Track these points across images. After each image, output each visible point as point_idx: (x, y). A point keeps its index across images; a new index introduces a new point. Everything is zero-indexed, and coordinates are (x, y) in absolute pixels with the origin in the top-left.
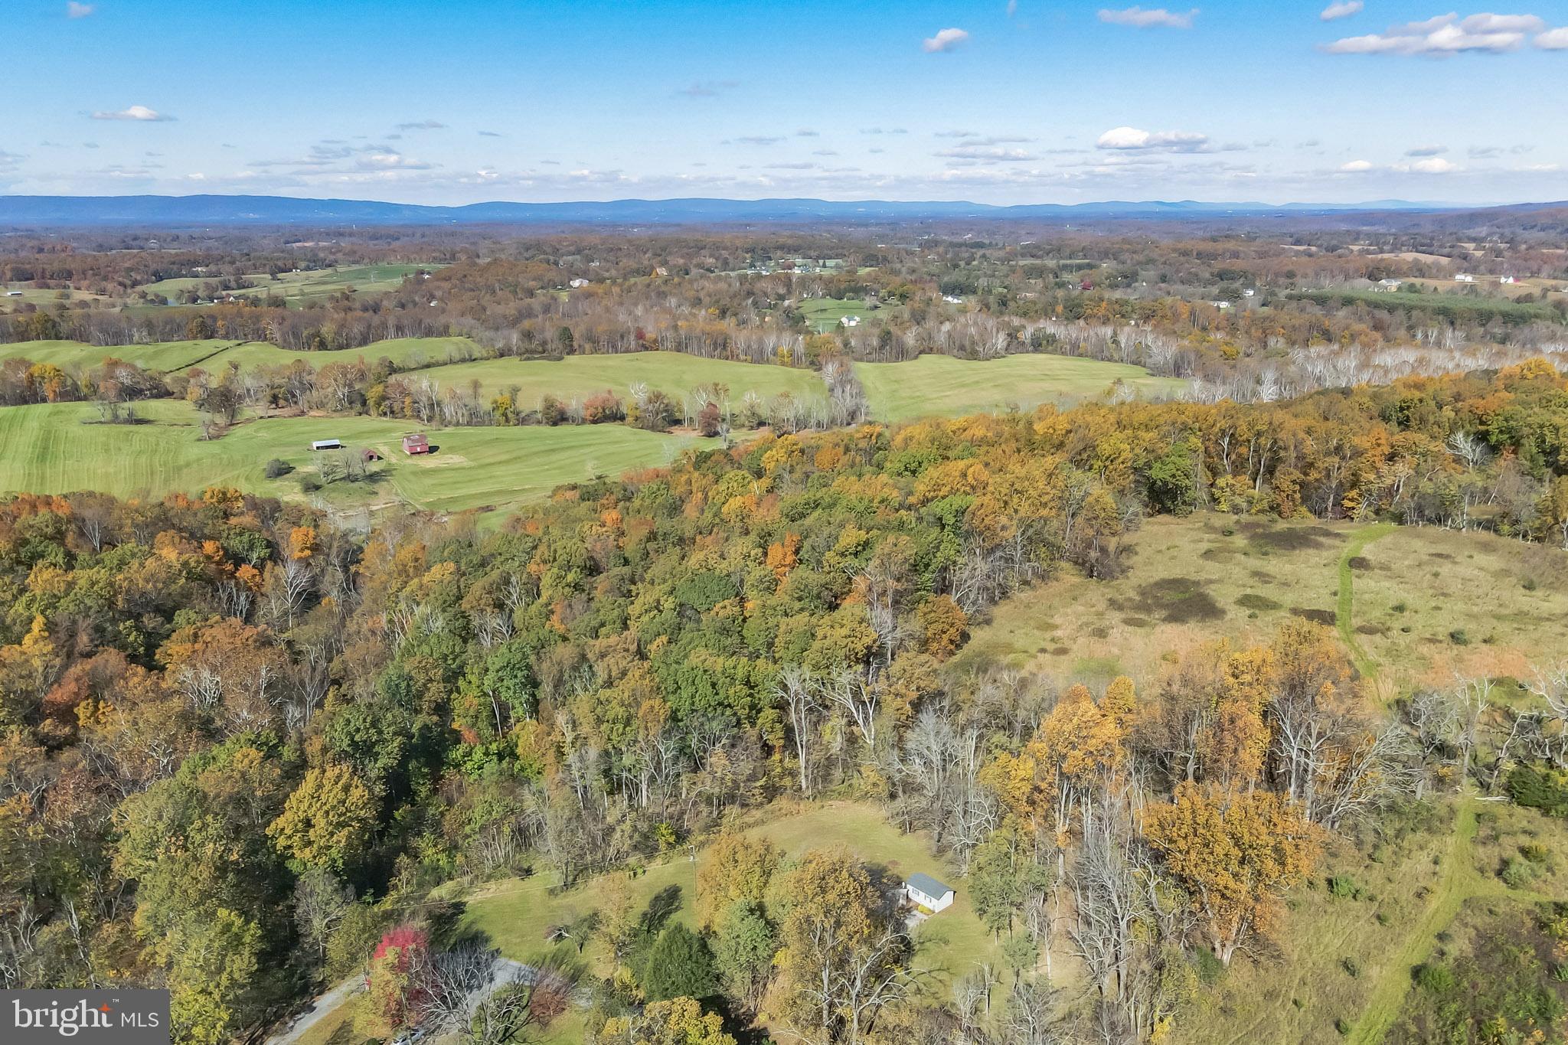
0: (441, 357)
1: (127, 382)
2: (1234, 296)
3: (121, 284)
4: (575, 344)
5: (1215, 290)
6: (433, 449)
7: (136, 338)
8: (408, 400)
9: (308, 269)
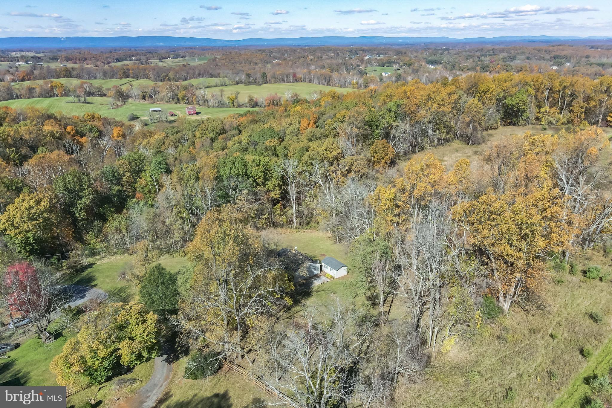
0: (213, 84)
1: (88, 89)
2: (560, 64)
3: (103, 62)
4: (268, 80)
5: (552, 63)
6: (198, 113)
7: (99, 76)
8: (194, 97)
9: (174, 58)
